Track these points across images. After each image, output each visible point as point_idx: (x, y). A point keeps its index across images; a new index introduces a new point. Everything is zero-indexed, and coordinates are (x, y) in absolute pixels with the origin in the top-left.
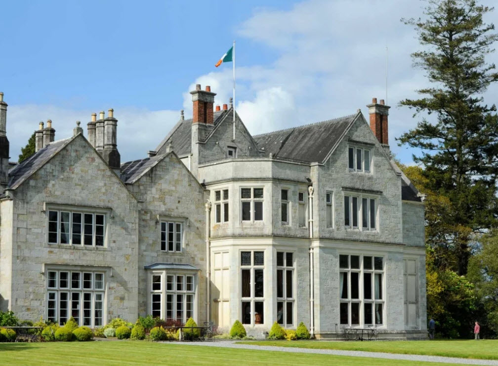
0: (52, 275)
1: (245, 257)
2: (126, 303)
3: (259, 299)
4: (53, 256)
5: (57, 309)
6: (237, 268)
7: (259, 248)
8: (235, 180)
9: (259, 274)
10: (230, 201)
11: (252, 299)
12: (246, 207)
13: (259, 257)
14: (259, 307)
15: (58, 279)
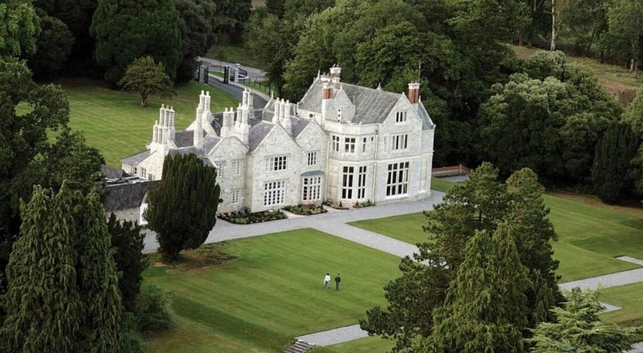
0: (266, 185)
1: (345, 169)
2: (293, 193)
3: (350, 188)
4: (268, 177)
5: (268, 198)
6: (341, 174)
7: (352, 166)
8: (343, 134)
9: (351, 177)
10: (340, 142)
11: (347, 188)
12: (347, 147)
13: (352, 170)
14: (350, 191)
15: (268, 186)
